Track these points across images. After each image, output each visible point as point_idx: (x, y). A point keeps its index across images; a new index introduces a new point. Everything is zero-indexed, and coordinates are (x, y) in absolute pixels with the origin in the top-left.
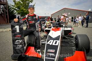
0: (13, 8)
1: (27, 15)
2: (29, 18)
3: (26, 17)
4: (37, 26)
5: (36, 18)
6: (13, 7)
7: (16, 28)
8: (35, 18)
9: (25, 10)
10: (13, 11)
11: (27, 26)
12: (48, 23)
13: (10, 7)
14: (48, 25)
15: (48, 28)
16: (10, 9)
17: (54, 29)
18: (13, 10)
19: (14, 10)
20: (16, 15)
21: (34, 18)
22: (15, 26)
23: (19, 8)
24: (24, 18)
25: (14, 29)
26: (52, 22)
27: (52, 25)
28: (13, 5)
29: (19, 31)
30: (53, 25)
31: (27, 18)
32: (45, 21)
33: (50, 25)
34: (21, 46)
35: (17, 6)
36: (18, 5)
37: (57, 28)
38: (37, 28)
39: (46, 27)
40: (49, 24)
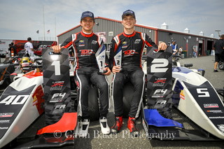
1: (75, 35)
2: (81, 41)
3: (73, 40)
4: (99, 64)
5: (98, 43)
14: (24, 65)
21: (92, 43)
25: (48, 69)
34: (64, 106)
40: (26, 62)
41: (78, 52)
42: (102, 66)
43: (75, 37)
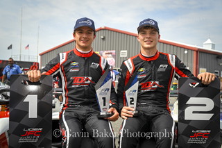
1: (65, 54)
2: (74, 64)
7: (28, 102)
8: (94, 65)
21: (92, 66)
22: (24, 97)
25: (18, 107)
29: (39, 114)
42: (104, 105)
43: (65, 57)
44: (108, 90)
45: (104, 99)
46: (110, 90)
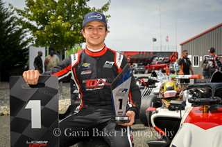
0: (20, 22)
1: (77, 55)
5: (115, 65)
6: (19, 17)
9: (68, 29)
10: (19, 32)
11: (74, 97)
12: (168, 85)
13: (8, 19)
14: (167, 93)
15: (170, 109)
16: (8, 23)
17: (200, 114)
18: (21, 30)
19: (24, 28)
20: (28, 49)
22: (25, 103)
23: (42, 19)
24: (63, 67)
25: (19, 115)
26: (187, 77)
27: (186, 95)
28: (23, 9)
30: (191, 93)
31: (76, 65)
32: (155, 75)
33: (177, 97)
35: (36, 14)
36: (40, 7)
37: (213, 110)
38: (117, 110)
39: (157, 103)
40: (175, 91)
41: (80, 83)
42: (121, 108)
43: (77, 58)
44: (126, 90)
45: (121, 100)
46: (128, 91)
